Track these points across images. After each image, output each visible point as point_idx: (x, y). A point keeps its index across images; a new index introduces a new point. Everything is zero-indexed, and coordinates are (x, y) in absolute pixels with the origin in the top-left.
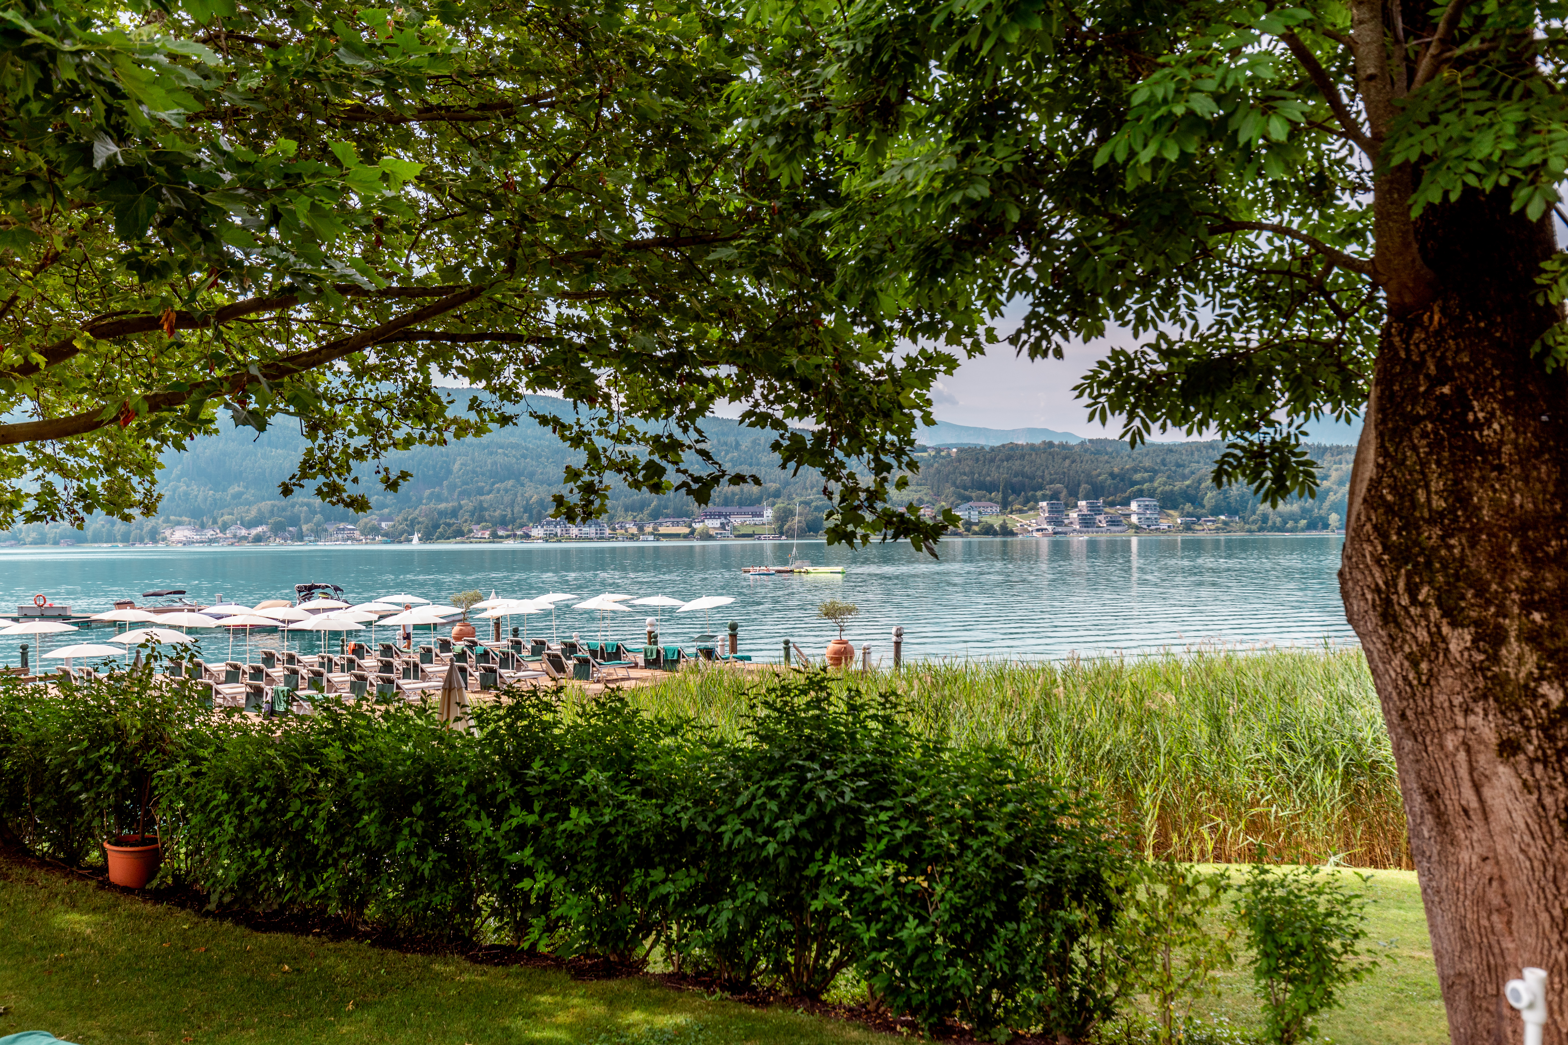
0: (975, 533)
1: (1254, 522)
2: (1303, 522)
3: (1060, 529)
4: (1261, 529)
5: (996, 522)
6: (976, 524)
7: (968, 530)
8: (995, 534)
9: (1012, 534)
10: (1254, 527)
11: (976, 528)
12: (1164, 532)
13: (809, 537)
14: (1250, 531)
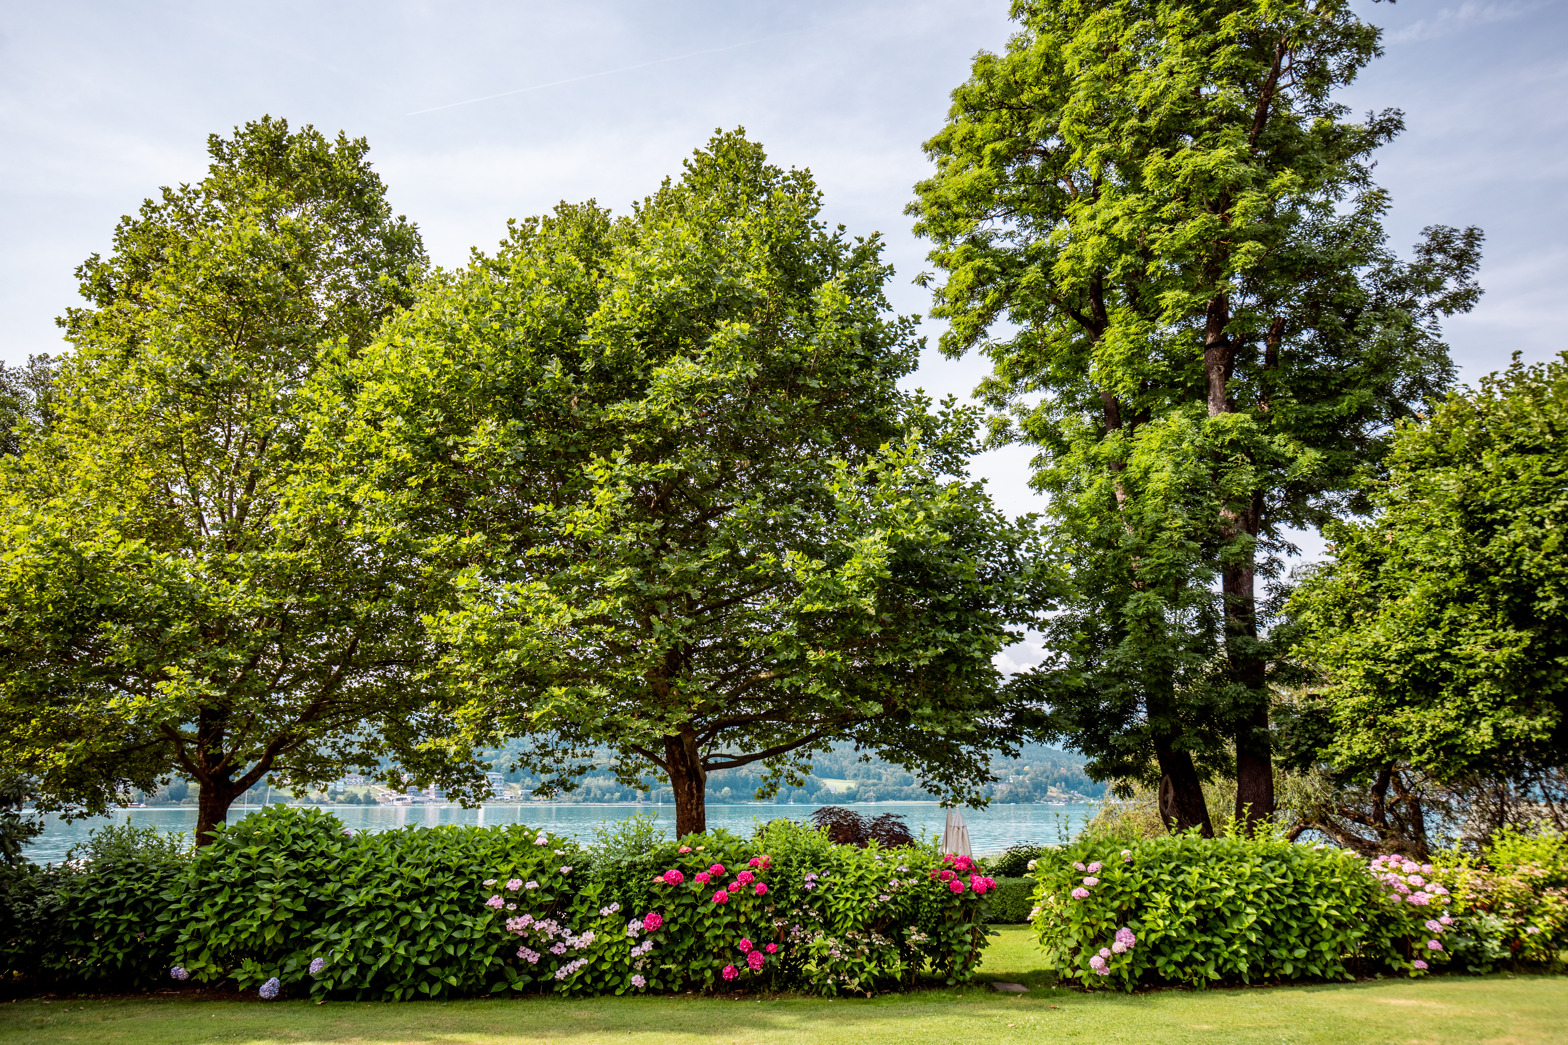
0: (340, 802)
1: (580, 794)
2: (617, 795)
3: (417, 799)
4: (585, 800)
5: (361, 792)
6: (342, 793)
7: (333, 799)
8: (359, 802)
9: (374, 802)
10: (580, 798)
11: (341, 797)
12: (507, 801)
13: (170, 805)
14: (576, 802)
